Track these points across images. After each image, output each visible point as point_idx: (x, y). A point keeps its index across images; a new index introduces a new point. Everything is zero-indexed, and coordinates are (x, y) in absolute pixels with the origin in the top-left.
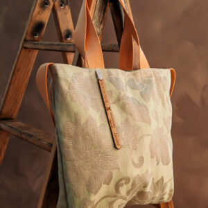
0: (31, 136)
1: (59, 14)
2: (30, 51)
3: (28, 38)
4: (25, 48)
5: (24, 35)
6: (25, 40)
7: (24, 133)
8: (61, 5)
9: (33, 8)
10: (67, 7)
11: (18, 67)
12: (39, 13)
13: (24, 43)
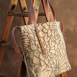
2: (11, 16)
4: (9, 15)
6: (9, 12)
7: (11, 48)
11: (7, 22)
12: (13, 1)
13: (8, 13)
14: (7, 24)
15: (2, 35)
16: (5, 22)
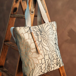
0: (14, 47)
1: (22, 4)
2: (13, 18)
3: (12, 13)
4: (11, 17)
5: (11, 12)
7: (12, 46)
8: (23, 1)
9: (13, 3)
10: (25, 1)
11: (9, 23)
12: (15, 4)
13: (11, 15)
14: (10, 25)
15: (6, 35)
16: (8, 24)
